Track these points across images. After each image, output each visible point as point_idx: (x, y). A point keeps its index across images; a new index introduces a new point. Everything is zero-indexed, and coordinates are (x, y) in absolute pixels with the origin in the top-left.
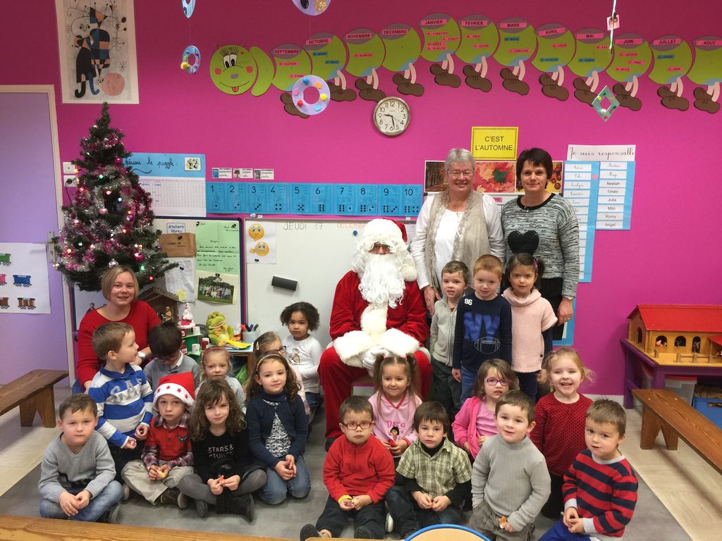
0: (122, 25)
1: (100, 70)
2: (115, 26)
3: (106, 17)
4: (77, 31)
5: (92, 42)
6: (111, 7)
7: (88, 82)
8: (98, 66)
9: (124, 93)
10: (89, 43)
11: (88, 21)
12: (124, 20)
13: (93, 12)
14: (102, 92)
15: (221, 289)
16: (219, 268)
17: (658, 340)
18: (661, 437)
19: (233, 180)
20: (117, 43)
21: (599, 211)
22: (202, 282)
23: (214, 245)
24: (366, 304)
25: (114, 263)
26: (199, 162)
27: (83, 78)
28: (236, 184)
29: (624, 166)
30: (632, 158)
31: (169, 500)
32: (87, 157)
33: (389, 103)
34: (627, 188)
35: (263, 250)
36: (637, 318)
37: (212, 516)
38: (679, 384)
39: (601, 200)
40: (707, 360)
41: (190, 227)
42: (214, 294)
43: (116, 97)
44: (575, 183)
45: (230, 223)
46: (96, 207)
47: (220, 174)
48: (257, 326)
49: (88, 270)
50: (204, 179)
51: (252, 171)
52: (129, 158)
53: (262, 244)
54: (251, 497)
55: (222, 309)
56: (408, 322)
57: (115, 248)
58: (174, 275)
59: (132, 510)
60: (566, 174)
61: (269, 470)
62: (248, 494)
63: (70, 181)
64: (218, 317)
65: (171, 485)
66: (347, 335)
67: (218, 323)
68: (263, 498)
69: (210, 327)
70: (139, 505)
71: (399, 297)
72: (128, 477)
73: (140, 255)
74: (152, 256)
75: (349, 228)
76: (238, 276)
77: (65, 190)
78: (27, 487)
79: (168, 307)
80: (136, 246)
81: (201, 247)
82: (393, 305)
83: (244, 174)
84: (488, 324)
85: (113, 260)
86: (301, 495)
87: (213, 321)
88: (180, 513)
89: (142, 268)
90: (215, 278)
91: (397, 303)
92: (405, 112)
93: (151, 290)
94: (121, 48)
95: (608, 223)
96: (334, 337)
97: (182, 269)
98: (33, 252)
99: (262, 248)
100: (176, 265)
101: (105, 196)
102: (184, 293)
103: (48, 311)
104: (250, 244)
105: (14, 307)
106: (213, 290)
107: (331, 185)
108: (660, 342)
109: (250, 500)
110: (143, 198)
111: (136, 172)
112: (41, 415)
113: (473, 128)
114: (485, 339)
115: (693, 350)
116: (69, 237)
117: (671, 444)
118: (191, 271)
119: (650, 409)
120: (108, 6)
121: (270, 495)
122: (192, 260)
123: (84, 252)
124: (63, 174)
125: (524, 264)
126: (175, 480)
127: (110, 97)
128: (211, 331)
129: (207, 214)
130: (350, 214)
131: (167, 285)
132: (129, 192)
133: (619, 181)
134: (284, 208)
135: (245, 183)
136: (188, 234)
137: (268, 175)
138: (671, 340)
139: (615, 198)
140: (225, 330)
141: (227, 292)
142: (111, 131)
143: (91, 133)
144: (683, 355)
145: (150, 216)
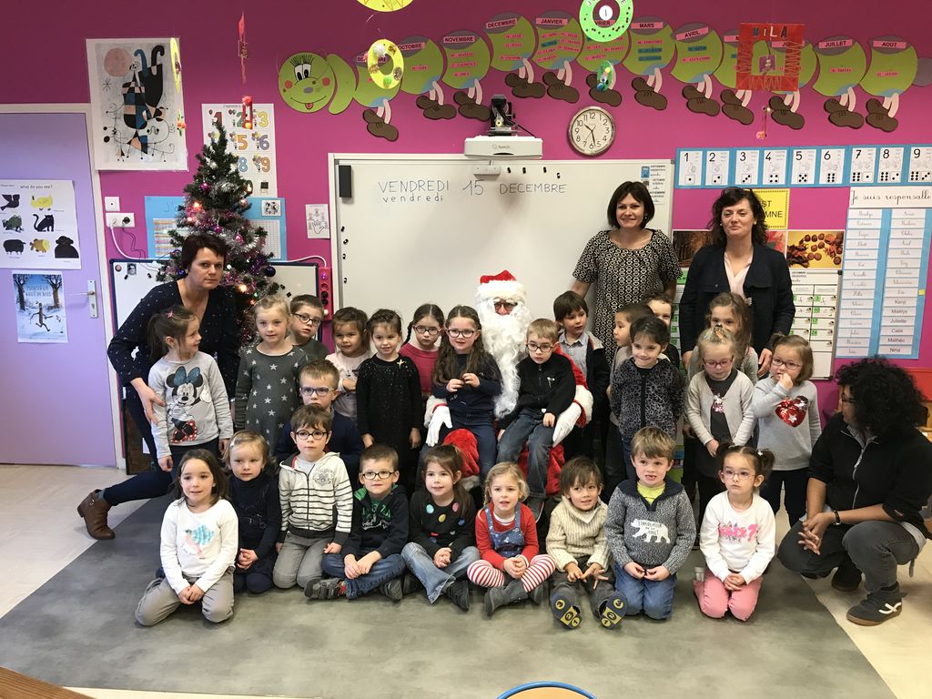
0: (109, 133)
1: (134, 79)
2: (118, 133)
3: (129, 143)
4: (161, 126)
5: (144, 113)
6: (123, 154)
7: (149, 65)
8: (136, 85)
9: (105, 55)
10: (148, 112)
11: (150, 138)
12: (107, 139)
13: (145, 148)
14: (132, 53)
20: (115, 112)
27: (154, 71)
43: (114, 47)
94: (111, 108)
120: (126, 155)
127: (121, 47)
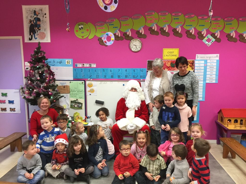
0: (45, 16)
2: (42, 16)
3: (39, 13)
4: (29, 18)
5: (35, 22)
6: (41, 10)
7: (33, 35)
8: (37, 30)
9: (46, 38)
11: (33, 15)
12: (45, 14)
13: (35, 12)
14: (38, 38)
15: (78, 104)
16: (78, 97)
17: (228, 121)
18: (230, 154)
19: (82, 67)
21: (207, 77)
22: (72, 102)
23: (76, 89)
24: (127, 109)
25: (42, 96)
26: (71, 61)
28: (83, 69)
29: (215, 61)
30: (218, 59)
31: (60, 177)
32: (33, 60)
33: (135, 41)
34: (217, 69)
35: (92, 91)
36: (221, 113)
37: (76, 182)
38: (236, 136)
39: (207, 73)
40: (245, 127)
41: (67, 83)
42: (76, 106)
43: (43, 40)
44: (199, 67)
45: (81, 82)
46: (36, 77)
47: (78, 65)
48: (90, 117)
49: (33, 98)
50: (72, 67)
51: (88, 64)
52: (47, 60)
53: (92, 89)
54: (89, 176)
55: (79, 111)
56: (142, 115)
57: (43, 91)
58: (62, 100)
59: (48, 180)
60: (195, 64)
61: (95, 166)
62: (88, 174)
63: (27, 68)
64: (77, 114)
65: (62, 171)
66: (121, 119)
67: (77, 116)
68: (93, 176)
69: (75, 117)
70: (51, 178)
71: (139, 106)
72: (47, 169)
73: (51, 93)
74: (55, 93)
75: (121, 83)
76: (84, 100)
77: (26, 71)
78: (13, 172)
79: (60, 111)
80: (50, 90)
81: (71, 90)
82: (137, 109)
83: (86, 65)
84: (170, 115)
85: (42, 95)
86: (106, 175)
87: (76, 115)
88: (65, 181)
89: (52, 97)
90: (76, 101)
91: (138, 108)
92: (140, 44)
93: (55, 105)
94: (44, 23)
95: (210, 81)
96: (117, 120)
97: (65, 98)
98: (15, 92)
99: (92, 90)
100: (63, 96)
101: (39, 73)
102: (65, 106)
103: (20, 112)
104: (88, 89)
105: (8, 111)
106: (76, 105)
107: (115, 69)
108: (229, 121)
109: (88, 177)
110: (52, 74)
111: (49, 65)
112: (17, 148)
113: (163, 49)
114: (169, 121)
115: (240, 124)
116: (27, 87)
117: (233, 157)
118: (68, 98)
119: (226, 144)
121: (95, 175)
122: (68, 95)
123: (32, 92)
124: (25, 66)
125: (181, 95)
126: (63, 170)
127: (41, 40)
128: (75, 119)
129: (73, 79)
130: (121, 79)
131: (60, 103)
132: (47, 72)
133: (214, 66)
134: (99, 77)
135: (86, 68)
136: (67, 86)
137: (94, 66)
138: (233, 121)
139: (212, 72)
140: (79, 118)
141: (80, 105)
142: (41, 51)
143: (34, 52)
144: (237, 126)
145: (54, 80)
